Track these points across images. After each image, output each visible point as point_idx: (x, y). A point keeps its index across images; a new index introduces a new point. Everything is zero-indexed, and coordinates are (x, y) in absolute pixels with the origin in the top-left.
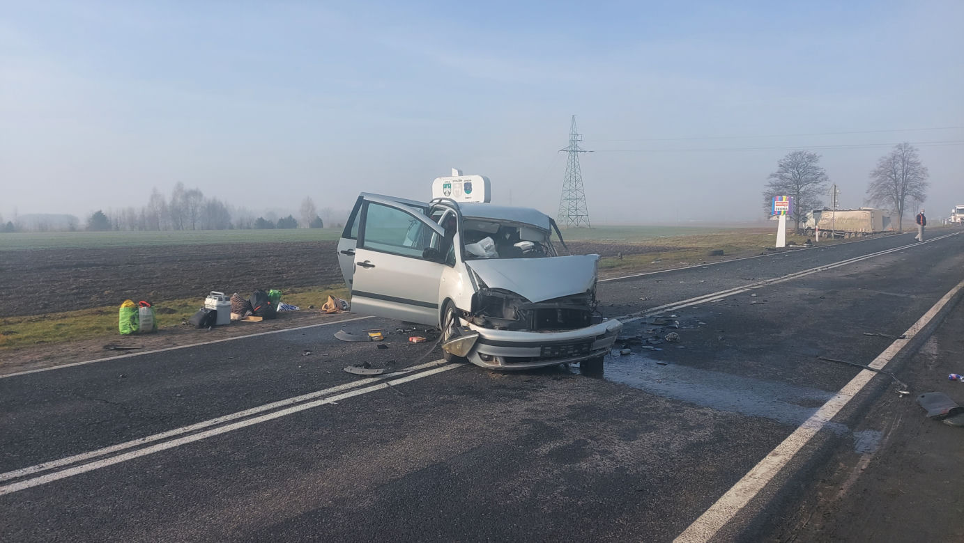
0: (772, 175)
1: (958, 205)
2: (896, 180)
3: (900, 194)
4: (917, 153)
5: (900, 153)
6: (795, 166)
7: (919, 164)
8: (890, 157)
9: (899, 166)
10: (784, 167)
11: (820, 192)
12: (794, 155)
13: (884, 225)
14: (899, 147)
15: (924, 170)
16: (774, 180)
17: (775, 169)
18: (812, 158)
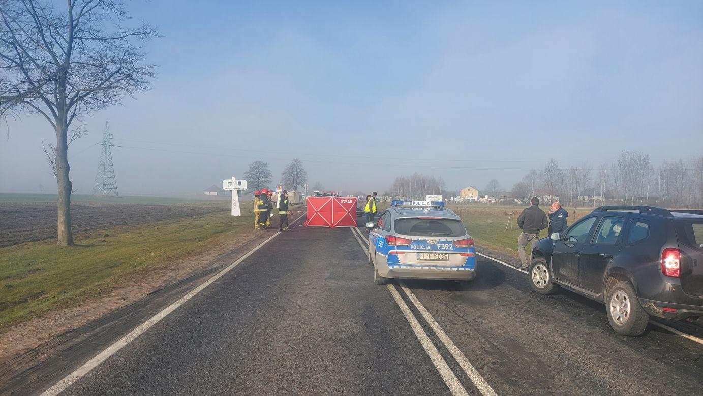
0: (247, 172)
1: (315, 190)
2: (293, 177)
3: (295, 184)
4: (301, 164)
5: (295, 163)
6: (258, 168)
7: (303, 170)
8: (290, 165)
9: (294, 170)
10: (252, 168)
11: (269, 182)
12: (257, 163)
13: (300, 200)
14: (295, 161)
15: (305, 173)
16: (247, 174)
17: (248, 169)
18: (265, 165)
